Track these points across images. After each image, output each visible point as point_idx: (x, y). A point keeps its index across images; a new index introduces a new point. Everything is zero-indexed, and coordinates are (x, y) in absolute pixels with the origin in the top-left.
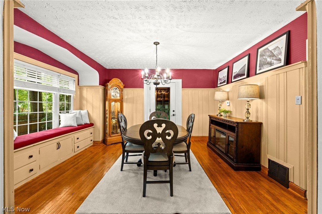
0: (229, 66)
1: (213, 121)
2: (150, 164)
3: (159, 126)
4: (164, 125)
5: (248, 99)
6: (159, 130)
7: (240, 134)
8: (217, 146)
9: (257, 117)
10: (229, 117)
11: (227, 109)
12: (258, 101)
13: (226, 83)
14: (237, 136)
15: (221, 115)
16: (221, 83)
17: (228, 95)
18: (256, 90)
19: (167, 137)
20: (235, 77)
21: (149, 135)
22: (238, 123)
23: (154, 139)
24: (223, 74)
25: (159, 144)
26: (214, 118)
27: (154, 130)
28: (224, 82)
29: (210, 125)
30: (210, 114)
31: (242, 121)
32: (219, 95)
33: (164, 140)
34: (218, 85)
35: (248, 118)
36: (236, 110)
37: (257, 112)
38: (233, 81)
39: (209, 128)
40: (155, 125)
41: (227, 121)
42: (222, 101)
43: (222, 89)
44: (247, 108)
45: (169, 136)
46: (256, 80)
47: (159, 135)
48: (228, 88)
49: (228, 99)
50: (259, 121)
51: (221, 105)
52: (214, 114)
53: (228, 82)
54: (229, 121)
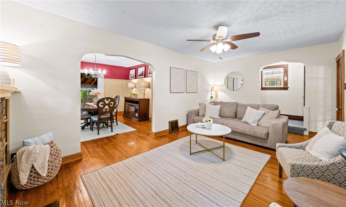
0: (136, 68)
1: (127, 100)
2: (101, 119)
3: (107, 100)
4: (109, 100)
5: (144, 88)
6: (107, 102)
7: (141, 104)
8: (130, 114)
9: (148, 96)
10: (136, 97)
11: (135, 93)
12: (148, 89)
13: (134, 78)
14: (140, 105)
15: (132, 97)
16: (131, 77)
17: (135, 85)
18: (147, 85)
19: (111, 106)
20: (139, 76)
21: (102, 105)
22: (140, 99)
23: (104, 106)
24: (132, 72)
25: (106, 109)
26: (128, 98)
27: (105, 103)
28: (133, 77)
29: (125, 103)
30: (125, 96)
31: (142, 98)
32: (130, 85)
33: (109, 107)
34: (130, 79)
35: (144, 97)
36: (139, 93)
37: (148, 94)
38: (138, 77)
39: (125, 105)
40: (105, 100)
41: (135, 99)
42: (133, 88)
43: (132, 81)
44: (144, 92)
45: (111, 105)
46: (148, 80)
47: (107, 105)
48: (135, 81)
49: (135, 87)
50: (149, 98)
51: (131, 91)
52: (128, 96)
53: (136, 78)
54: (136, 99)
